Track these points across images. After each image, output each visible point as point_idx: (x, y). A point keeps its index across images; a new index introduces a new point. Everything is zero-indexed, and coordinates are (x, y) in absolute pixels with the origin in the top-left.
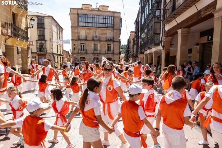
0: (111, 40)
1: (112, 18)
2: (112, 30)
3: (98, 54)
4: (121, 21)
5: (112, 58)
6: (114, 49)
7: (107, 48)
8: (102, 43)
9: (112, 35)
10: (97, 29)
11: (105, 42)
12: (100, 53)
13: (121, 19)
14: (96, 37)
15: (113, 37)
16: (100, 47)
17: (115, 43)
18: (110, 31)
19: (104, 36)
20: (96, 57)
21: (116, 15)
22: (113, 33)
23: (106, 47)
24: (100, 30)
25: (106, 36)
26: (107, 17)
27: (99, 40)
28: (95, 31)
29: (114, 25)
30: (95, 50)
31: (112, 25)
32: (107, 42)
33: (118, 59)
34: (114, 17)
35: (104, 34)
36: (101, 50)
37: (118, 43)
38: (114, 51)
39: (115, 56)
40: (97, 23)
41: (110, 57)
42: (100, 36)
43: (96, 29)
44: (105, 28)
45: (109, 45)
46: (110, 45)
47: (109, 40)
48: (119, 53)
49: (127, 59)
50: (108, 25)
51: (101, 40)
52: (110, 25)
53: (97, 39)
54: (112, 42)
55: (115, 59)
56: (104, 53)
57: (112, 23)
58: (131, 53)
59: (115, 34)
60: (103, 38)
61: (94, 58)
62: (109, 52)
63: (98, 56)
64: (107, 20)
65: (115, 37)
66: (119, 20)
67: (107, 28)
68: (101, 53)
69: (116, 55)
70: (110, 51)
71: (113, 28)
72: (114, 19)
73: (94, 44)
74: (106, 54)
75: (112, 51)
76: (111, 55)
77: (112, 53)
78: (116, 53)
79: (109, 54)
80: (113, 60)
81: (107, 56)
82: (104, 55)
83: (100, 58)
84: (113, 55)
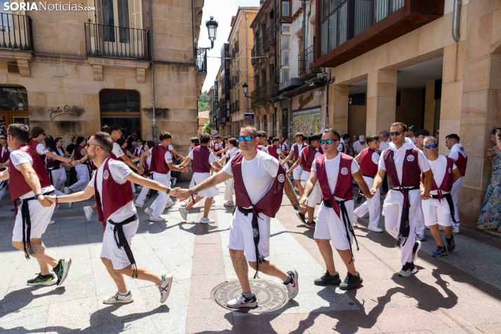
5: (144, 90)
6: (157, 28)
12: (29, 48)
23: (84, 4)
33: (188, 102)
38: (157, 38)
39: (164, 77)
41: (130, 84)
49: (224, 120)
55: (164, 102)
58: (246, 86)
62: (115, 47)
63: (13, 67)
68: (46, 43)
69: (174, 74)
70: (124, 39)
74: (92, 60)
75: (140, 42)
76: (135, 69)
77: (140, 54)
78: (170, 59)
79: (112, 62)
80: (149, 110)
81: (101, 80)
82: (73, 66)
83: (42, 94)
84: (146, 65)
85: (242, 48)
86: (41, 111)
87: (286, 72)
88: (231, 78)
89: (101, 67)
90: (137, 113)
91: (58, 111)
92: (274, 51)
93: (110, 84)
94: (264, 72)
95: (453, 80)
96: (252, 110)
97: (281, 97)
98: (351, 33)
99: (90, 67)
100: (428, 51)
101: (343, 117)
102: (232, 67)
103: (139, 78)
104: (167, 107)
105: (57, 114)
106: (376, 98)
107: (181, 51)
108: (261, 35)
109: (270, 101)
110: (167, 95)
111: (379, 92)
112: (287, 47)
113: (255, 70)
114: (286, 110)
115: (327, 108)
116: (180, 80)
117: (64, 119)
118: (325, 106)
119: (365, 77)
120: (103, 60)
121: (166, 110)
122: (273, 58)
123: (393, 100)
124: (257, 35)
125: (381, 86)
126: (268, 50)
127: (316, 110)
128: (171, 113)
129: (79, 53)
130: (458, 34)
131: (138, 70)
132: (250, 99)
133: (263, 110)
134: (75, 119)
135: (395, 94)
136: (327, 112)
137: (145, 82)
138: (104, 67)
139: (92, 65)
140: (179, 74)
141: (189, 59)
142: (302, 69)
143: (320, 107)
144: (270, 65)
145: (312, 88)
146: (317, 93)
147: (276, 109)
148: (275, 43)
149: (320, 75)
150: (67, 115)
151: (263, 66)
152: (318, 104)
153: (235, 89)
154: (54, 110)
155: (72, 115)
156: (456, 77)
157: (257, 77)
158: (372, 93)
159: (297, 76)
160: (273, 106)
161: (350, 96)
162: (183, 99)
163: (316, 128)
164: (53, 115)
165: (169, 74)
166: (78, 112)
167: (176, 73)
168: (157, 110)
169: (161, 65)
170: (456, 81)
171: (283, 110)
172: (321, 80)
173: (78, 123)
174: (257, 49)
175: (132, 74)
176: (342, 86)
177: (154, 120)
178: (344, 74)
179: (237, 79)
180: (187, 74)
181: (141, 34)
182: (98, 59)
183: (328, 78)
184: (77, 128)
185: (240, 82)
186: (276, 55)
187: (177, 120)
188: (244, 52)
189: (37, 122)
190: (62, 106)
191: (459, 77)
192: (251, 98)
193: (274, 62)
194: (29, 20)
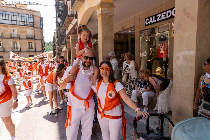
0: (32, 38)
1: (32, 16)
2: (32, 28)
3: (18, 52)
4: (41, 20)
6: (36, 47)
7: (28, 46)
8: (22, 41)
9: (33, 33)
10: (15, 27)
11: (25, 40)
12: (20, 51)
13: (41, 19)
14: (14, 34)
15: (34, 36)
16: (20, 45)
17: (36, 41)
18: (31, 29)
19: (24, 34)
21: (35, 14)
22: (33, 31)
23: (27, 45)
24: (19, 28)
25: (26, 34)
26: (25, 15)
27: (19, 38)
28: (13, 28)
29: (35, 24)
30: (14, 48)
31: (32, 24)
32: (28, 40)
34: (33, 16)
35: (24, 32)
36: (21, 48)
40: (14, 20)
42: (19, 33)
43: (13, 26)
44: (25, 25)
45: (30, 42)
46: (32, 42)
47: (29, 38)
48: (41, 50)
50: (28, 23)
51: (21, 37)
52: (30, 23)
53: (16, 36)
54: (33, 40)
56: (26, 51)
57: (32, 21)
59: (36, 32)
60: (23, 36)
62: (31, 50)
64: (25, 18)
65: (36, 35)
66: (39, 19)
67: (27, 26)
68: (22, 50)
70: (32, 48)
71: (33, 26)
72: (33, 18)
73: (13, 42)
79: (31, 52)
82: (25, 53)
84: (35, 52)
99: (28, 53)
169: (37, 52)
181: (34, 48)
194: (20, 48)
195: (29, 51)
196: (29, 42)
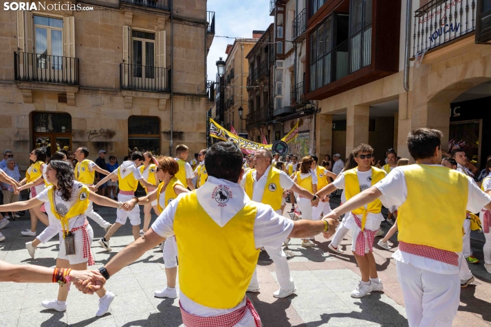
3: (61, 89)
5: (164, 117)
6: (177, 67)
7: (126, 53)
8: (95, 17)
12: (77, 83)
16: (79, 43)
17: (181, 30)
20: (51, 105)
23: (120, 48)
32: (129, 16)
33: (199, 127)
37: (200, 30)
38: (176, 74)
39: (180, 105)
41: (152, 112)
45: (140, 34)
46: (152, 36)
48: (203, 88)
54: (161, 20)
55: (180, 127)
56: (112, 82)
58: (241, 109)
61: (36, 117)
62: (143, 81)
63: (62, 98)
68: (89, 79)
69: (188, 104)
70: (150, 74)
74: (125, 93)
75: (163, 78)
76: (158, 100)
77: (163, 88)
78: (186, 91)
79: (140, 94)
80: (168, 133)
81: (130, 108)
82: (108, 97)
83: (83, 119)
84: (167, 96)
85: (237, 75)
86: (82, 133)
87: (279, 101)
88: (226, 101)
89: (131, 98)
90: (158, 136)
91: (94, 133)
92: (268, 81)
93: (137, 112)
94: (258, 98)
95: (405, 118)
96: (246, 131)
97: (274, 121)
98: (333, 78)
99: (122, 98)
100: (389, 95)
101: (328, 140)
102: (227, 90)
103: (161, 107)
104: (182, 131)
105: (94, 135)
106: (353, 128)
107: (195, 85)
108: (256, 66)
109: (265, 124)
110: (183, 121)
111: (355, 122)
112: (280, 79)
113: (250, 96)
114: (279, 132)
115: (315, 133)
116: (193, 108)
117: (99, 140)
118: (313, 131)
119: (345, 110)
120: (134, 92)
121: (181, 133)
122: (267, 87)
123: (367, 128)
124: (252, 65)
125: (358, 118)
126: (262, 80)
127: (305, 134)
128: (185, 136)
129: (114, 87)
130: (408, 86)
131: (160, 100)
132: (244, 121)
133: (256, 131)
134: (108, 140)
135: (368, 124)
136: (315, 136)
137: (165, 110)
138: (133, 98)
139: (124, 97)
140: (192, 103)
141: (201, 91)
142: (294, 99)
143: (308, 131)
144: (264, 93)
145: (302, 115)
146: (306, 121)
147: (269, 131)
148: (269, 74)
149: (308, 106)
150: (101, 137)
151: (258, 93)
152: (307, 129)
153: (230, 111)
154: (92, 132)
155: (105, 136)
156: (407, 116)
157: (251, 102)
158: (350, 122)
159: (289, 105)
160: (267, 128)
161: (333, 122)
162: (195, 124)
163: (306, 149)
164: (91, 136)
165: (184, 103)
166: (111, 134)
167: (190, 102)
168: (174, 133)
169: (179, 97)
170: (407, 118)
171: (276, 132)
172: (310, 109)
173: (110, 143)
174: (252, 78)
175: (155, 103)
176: (327, 115)
177: (172, 141)
178: (328, 106)
179: (232, 103)
180: (199, 104)
181: (165, 72)
182: (130, 92)
183: (316, 108)
184: (109, 147)
185: (235, 105)
186: (270, 85)
187: (190, 142)
188: (240, 79)
189: (78, 142)
190: (98, 129)
191: (409, 117)
192: (246, 120)
193: (268, 90)
194: (78, 61)
195: (131, 88)
196: (135, 33)
